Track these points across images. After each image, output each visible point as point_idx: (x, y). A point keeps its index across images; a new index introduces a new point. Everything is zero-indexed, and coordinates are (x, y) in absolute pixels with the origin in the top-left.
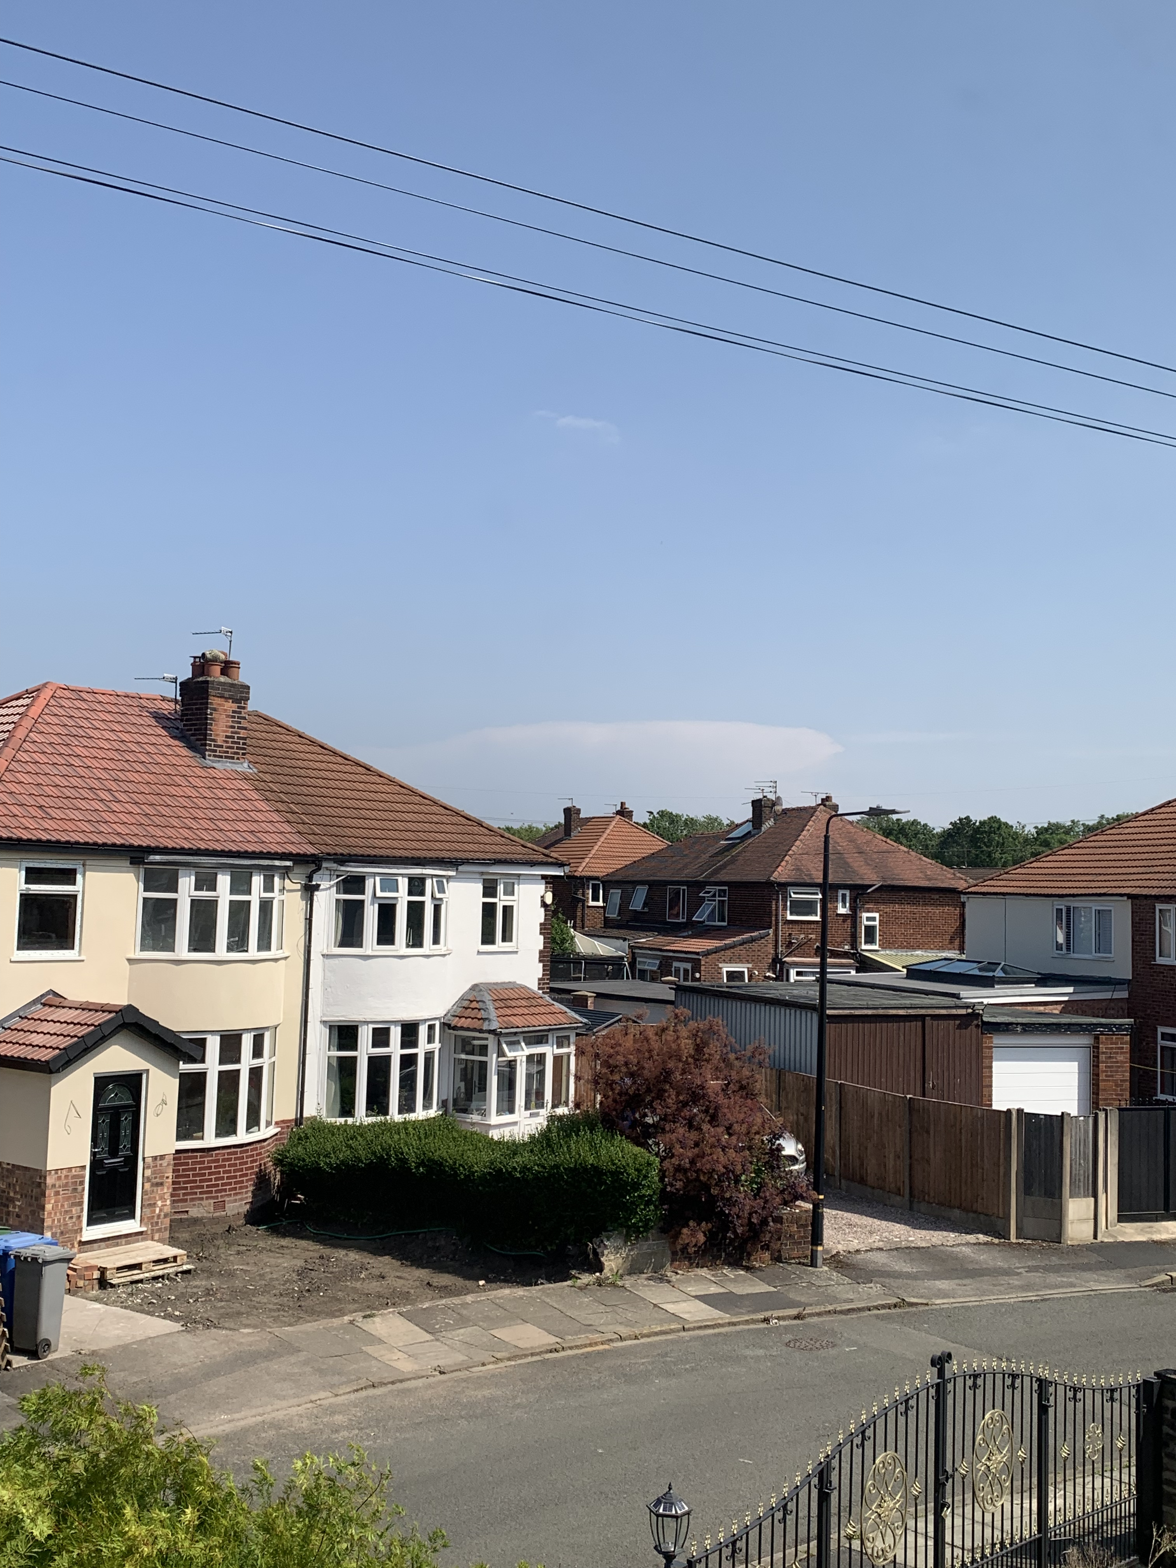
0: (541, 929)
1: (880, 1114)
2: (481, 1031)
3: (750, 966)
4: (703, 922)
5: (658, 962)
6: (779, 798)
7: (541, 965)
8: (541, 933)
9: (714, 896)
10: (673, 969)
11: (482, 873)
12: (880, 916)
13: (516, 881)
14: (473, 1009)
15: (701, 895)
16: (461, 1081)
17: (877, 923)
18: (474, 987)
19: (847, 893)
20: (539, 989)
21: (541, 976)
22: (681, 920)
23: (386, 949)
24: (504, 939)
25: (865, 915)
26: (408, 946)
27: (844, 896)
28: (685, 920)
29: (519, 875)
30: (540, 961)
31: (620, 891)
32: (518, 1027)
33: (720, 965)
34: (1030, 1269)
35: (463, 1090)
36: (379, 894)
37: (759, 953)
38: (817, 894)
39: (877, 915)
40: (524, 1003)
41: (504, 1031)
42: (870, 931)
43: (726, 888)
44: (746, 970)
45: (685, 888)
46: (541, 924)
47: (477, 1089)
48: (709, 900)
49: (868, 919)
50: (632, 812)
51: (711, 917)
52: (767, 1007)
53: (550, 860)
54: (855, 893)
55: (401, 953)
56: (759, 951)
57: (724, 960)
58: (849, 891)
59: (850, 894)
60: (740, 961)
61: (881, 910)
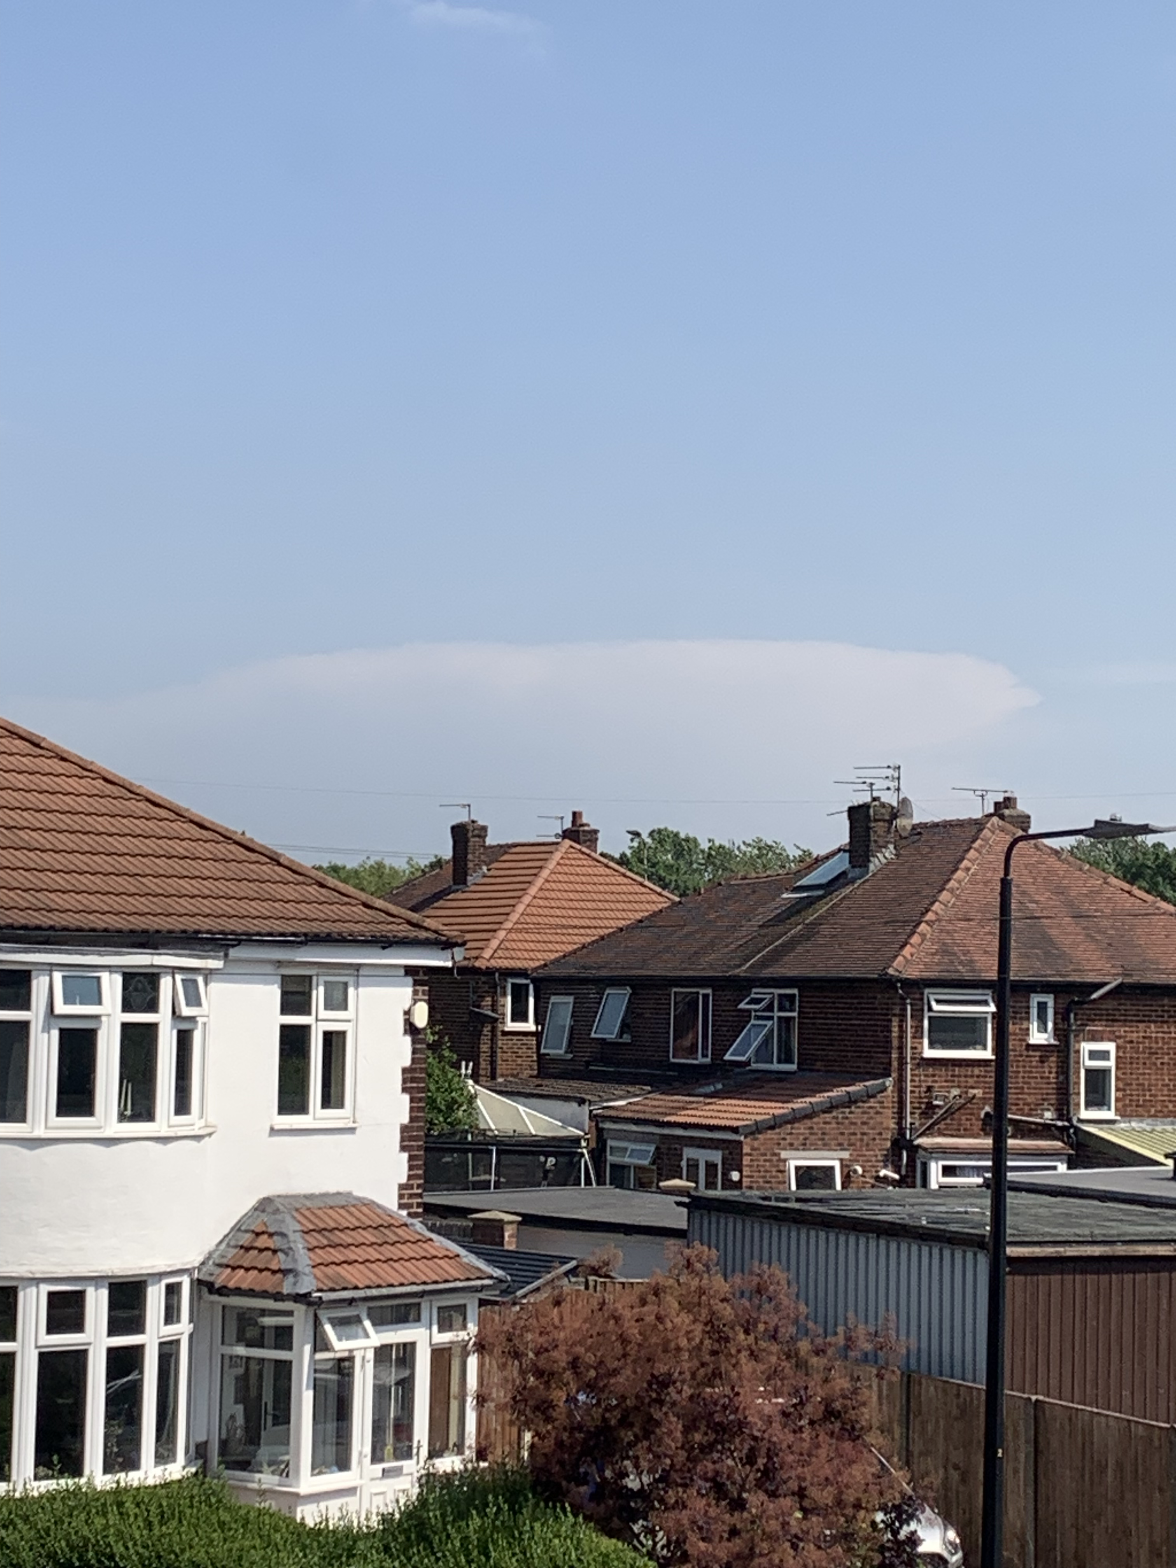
0: (404, 1081)
1: (1120, 1466)
2: (278, 1297)
3: (846, 1155)
4: (748, 1063)
5: (652, 1148)
6: (904, 802)
7: (405, 1156)
8: (404, 1090)
9: (770, 1008)
10: (684, 1164)
11: (279, 963)
12: (1118, 1048)
13: (351, 980)
14: (261, 1250)
15: (742, 1006)
16: (236, 1402)
17: (1111, 1063)
18: (264, 1205)
19: (1050, 1000)
20: (401, 1206)
21: (404, 1180)
22: (700, 1060)
23: (76, 1125)
24: (326, 1103)
25: (1086, 1047)
26: (122, 1118)
27: (1042, 1007)
28: (708, 1060)
29: (358, 967)
30: (403, 1148)
31: (571, 999)
32: (356, 1288)
33: (784, 1154)
35: (240, 1421)
36: (61, 1008)
37: (865, 1129)
38: (985, 1003)
39: (1110, 1047)
40: (370, 1236)
41: (327, 1296)
42: (1097, 1079)
43: (795, 991)
44: (837, 1164)
45: (709, 991)
46: (404, 1071)
47: (270, 1419)
48: (758, 1018)
49: (1093, 1055)
50: (596, 832)
51: (763, 1053)
52: (882, 1242)
53: (424, 935)
54: (1064, 1001)
55: (108, 1133)
56: (864, 1123)
57: (791, 1145)
58: (1052, 996)
59: (1055, 1003)
60: (825, 1145)
61: (1119, 1037)
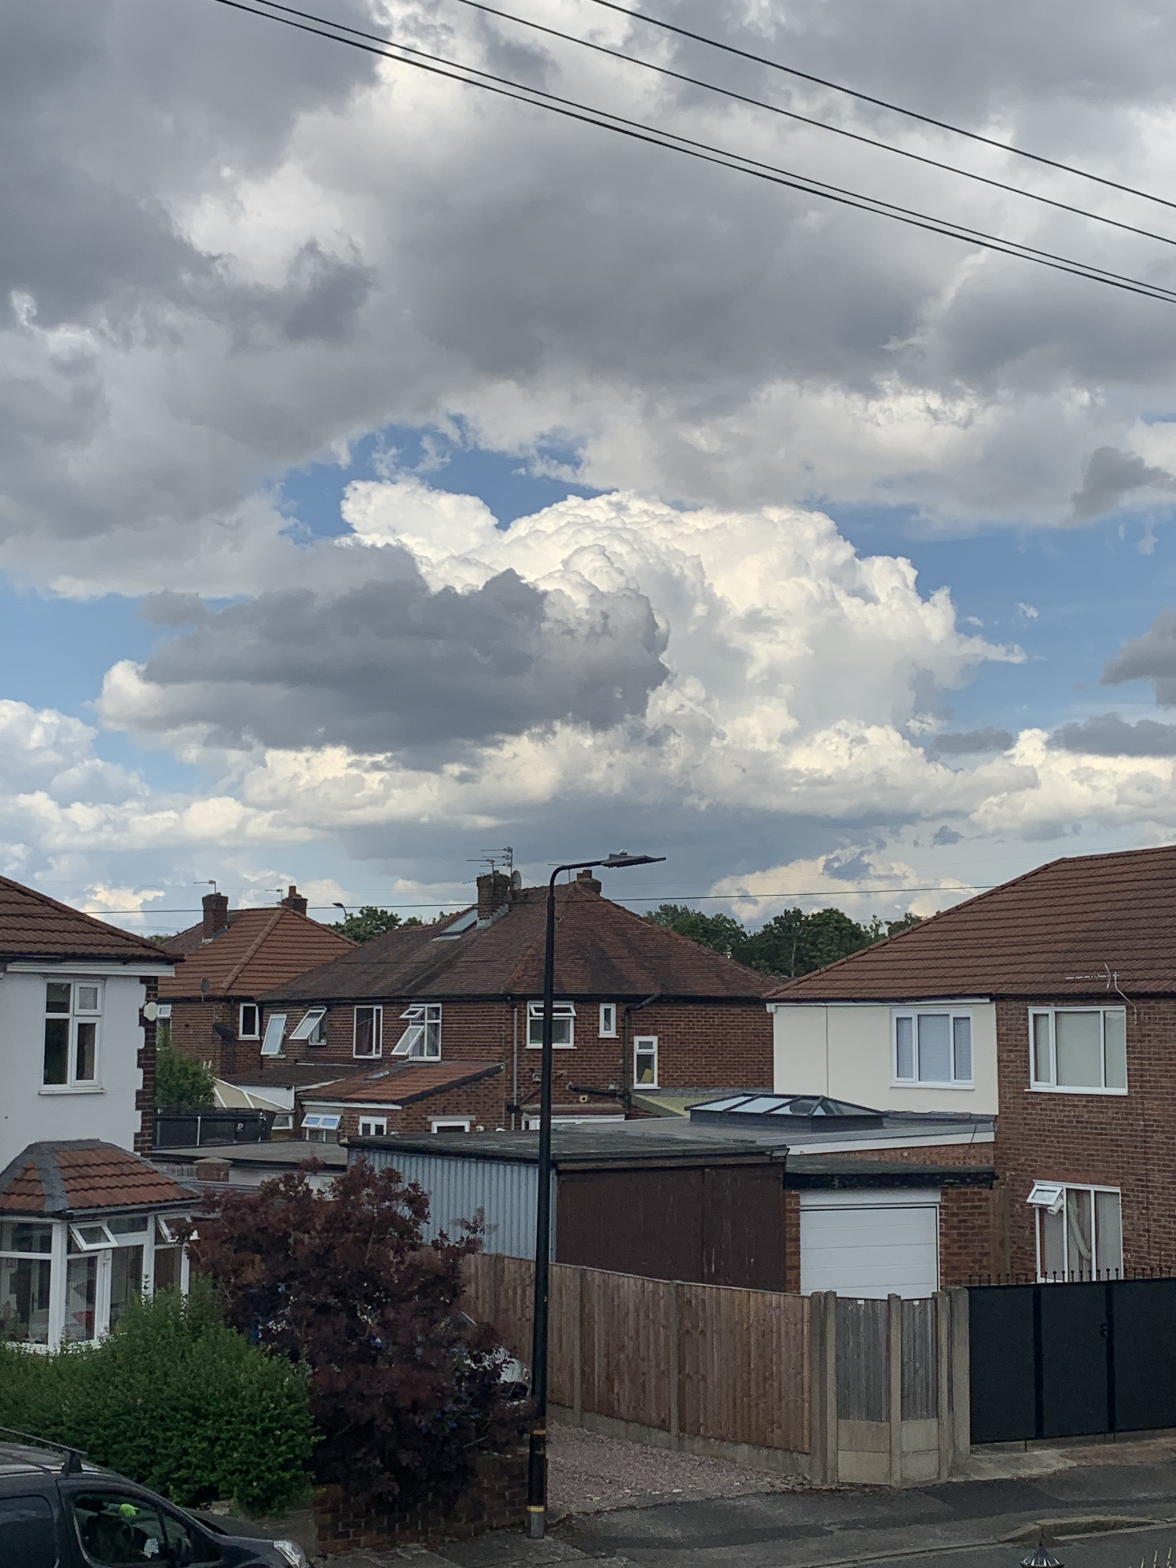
0: (139, 1059)
2: (41, 1215)
3: (473, 1118)
4: (407, 1057)
5: (338, 1117)
6: (515, 874)
7: (140, 1112)
8: (139, 1066)
9: (422, 1017)
10: (360, 1128)
11: (46, 975)
12: (659, 1039)
13: (99, 986)
14: (29, 1181)
15: (403, 1016)
16: (11, 1293)
17: (654, 1050)
19: (613, 1007)
20: (136, 1149)
21: (138, 1130)
22: (374, 1056)
24: (80, 1076)
25: (637, 1039)
27: (607, 1012)
28: (380, 1056)
29: (104, 978)
30: (138, 1108)
31: (285, 1016)
32: (99, 1206)
33: (430, 1118)
34: (848, 1526)
37: (486, 1099)
38: (568, 1010)
39: (654, 1039)
40: (110, 1170)
41: (77, 1213)
42: (645, 1061)
43: (439, 1005)
44: (466, 1125)
45: (380, 1007)
46: (139, 1051)
48: (413, 1024)
49: (642, 1045)
50: (306, 900)
51: (418, 1049)
53: (153, 954)
54: (624, 1007)
56: (485, 1095)
57: (435, 1111)
58: (614, 1005)
59: (617, 1009)
60: (459, 1111)
61: (660, 1032)
